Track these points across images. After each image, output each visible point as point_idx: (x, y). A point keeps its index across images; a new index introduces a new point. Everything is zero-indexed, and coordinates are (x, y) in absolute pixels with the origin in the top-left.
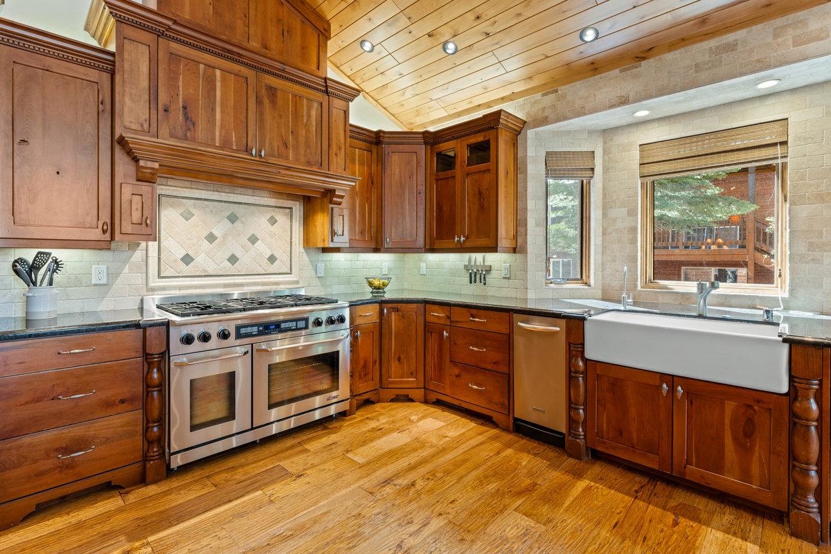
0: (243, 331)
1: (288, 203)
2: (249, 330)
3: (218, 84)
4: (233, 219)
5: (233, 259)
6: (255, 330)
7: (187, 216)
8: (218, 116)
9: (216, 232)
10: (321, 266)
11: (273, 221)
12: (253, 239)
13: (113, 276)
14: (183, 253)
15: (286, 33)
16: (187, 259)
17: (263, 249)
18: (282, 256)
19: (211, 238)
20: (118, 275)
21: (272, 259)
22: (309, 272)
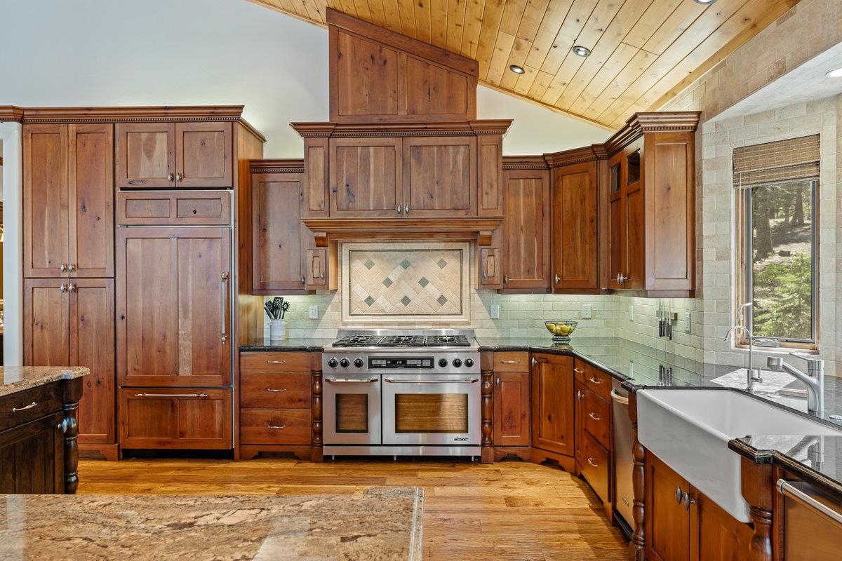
0: (374, 362)
1: (459, 245)
2: (379, 362)
3: (372, 159)
4: (406, 265)
5: (406, 301)
6: (384, 362)
7: (369, 265)
8: (372, 185)
9: (392, 278)
10: (496, 308)
11: (442, 264)
12: (424, 282)
13: (321, 313)
14: (367, 296)
15: (432, 91)
16: (370, 301)
17: (433, 290)
18: (453, 298)
19: (388, 282)
20: (324, 312)
21: (442, 300)
22: (482, 314)
